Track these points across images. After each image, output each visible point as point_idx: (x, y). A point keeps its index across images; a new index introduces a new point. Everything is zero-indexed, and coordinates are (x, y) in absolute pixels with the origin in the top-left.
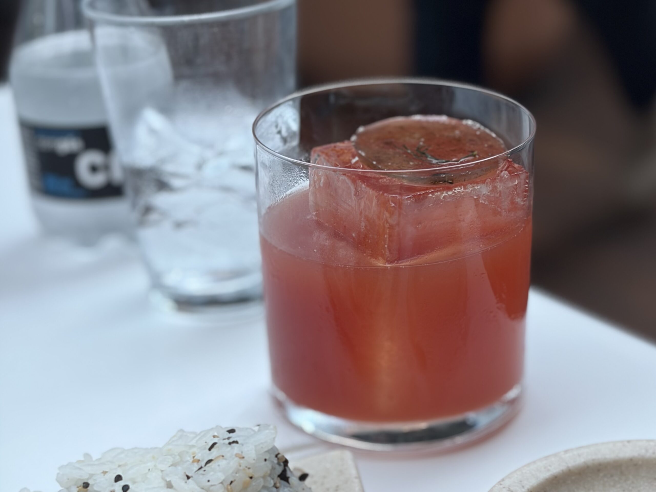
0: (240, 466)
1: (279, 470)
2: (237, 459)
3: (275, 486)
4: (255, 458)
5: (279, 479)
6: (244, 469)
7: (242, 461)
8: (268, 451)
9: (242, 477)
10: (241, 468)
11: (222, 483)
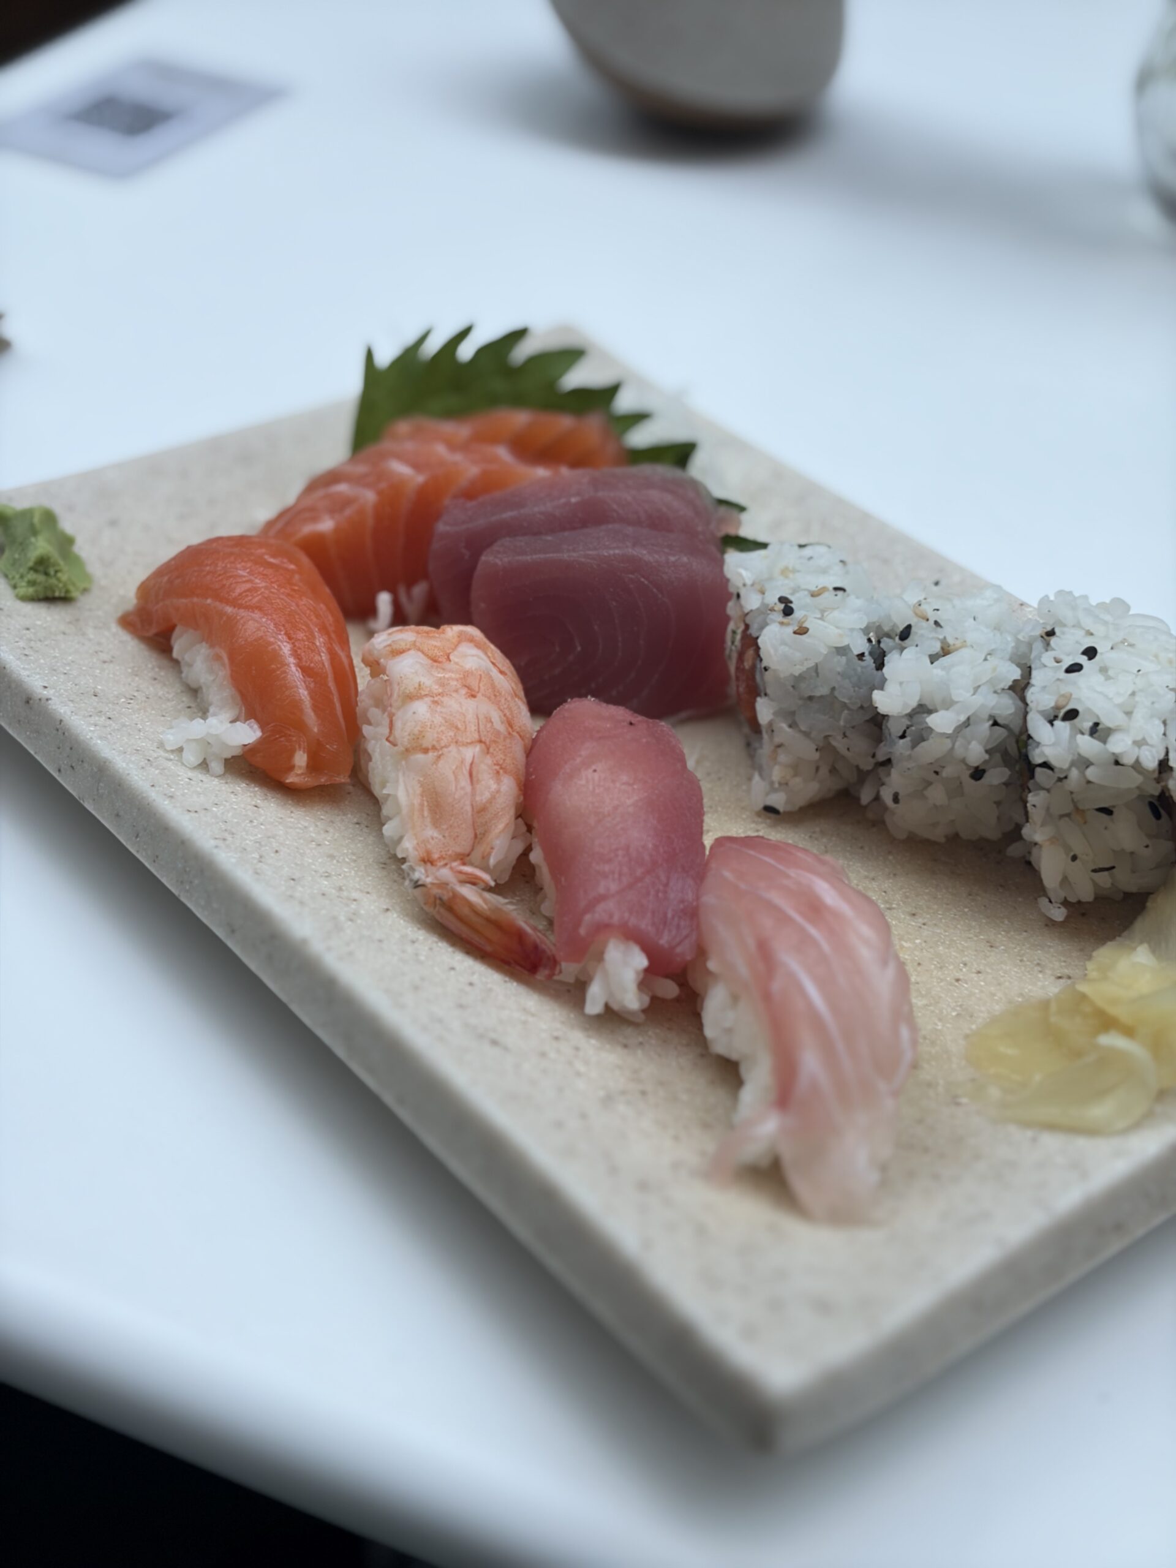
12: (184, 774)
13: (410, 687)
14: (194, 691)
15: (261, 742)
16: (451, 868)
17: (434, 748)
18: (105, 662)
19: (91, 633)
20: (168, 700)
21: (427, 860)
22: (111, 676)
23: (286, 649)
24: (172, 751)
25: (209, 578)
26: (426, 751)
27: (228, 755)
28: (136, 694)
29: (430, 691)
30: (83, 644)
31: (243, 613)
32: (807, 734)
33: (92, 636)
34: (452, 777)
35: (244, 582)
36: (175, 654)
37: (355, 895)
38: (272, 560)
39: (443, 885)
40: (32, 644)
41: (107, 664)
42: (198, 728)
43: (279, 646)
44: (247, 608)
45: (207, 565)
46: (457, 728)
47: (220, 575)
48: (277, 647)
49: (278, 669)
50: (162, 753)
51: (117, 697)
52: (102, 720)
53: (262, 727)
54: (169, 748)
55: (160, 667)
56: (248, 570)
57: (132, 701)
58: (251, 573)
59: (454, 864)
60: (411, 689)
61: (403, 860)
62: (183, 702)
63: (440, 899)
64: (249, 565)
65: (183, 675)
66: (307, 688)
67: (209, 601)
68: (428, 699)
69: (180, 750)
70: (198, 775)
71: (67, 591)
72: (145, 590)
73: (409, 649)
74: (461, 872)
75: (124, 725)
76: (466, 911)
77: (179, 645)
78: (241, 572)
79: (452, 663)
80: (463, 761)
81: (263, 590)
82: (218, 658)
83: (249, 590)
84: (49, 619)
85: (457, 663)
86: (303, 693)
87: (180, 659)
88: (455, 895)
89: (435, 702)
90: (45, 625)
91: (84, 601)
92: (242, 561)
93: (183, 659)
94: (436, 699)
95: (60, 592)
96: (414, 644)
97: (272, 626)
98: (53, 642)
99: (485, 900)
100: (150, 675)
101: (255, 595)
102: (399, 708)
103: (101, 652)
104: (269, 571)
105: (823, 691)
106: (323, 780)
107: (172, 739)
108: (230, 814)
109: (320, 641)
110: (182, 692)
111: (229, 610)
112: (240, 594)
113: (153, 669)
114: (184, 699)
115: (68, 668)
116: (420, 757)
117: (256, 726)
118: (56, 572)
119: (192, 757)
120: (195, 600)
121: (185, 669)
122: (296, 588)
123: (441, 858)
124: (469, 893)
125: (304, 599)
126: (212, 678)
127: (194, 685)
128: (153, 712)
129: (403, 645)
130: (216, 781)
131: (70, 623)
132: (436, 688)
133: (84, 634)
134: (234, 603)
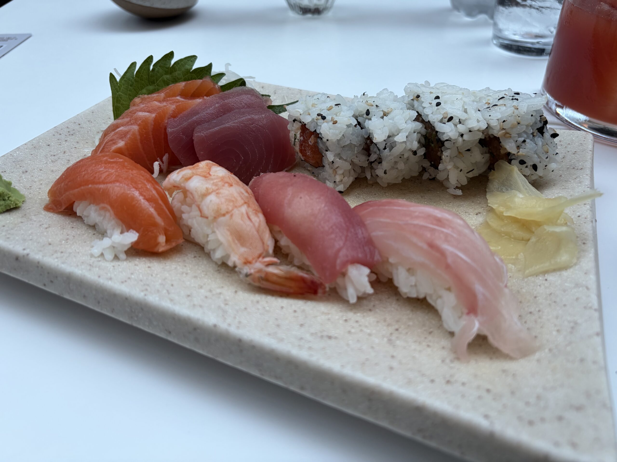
0: (513, 113)
1: (540, 125)
2: (513, 108)
3: (533, 134)
4: (525, 112)
5: (537, 131)
6: (515, 116)
7: (516, 111)
8: (536, 111)
9: (512, 121)
10: (514, 115)
11: (498, 120)
12: (109, 265)
13: (203, 190)
14: (93, 227)
15: (139, 238)
16: (260, 262)
17: (227, 213)
18: (46, 228)
19: (34, 218)
20: (83, 234)
21: (247, 262)
22: (53, 233)
23: (137, 194)
24: (99, 257)
25: (86, 176)
26: (224, 215)
27: (126, 249)
28: (68, 237)
29: (213, 190)
30: (33, 224)
31: (109, 185)
32: (346, 160)
33: (35, 219)
34: (241, 222)
35: (104, 173)
36: (78, 214)
37: (219, 291)
38: (112, 160)
39: (260, 271)
40: (9, 232)
41: (48, 229)
42: (106, 242)
43: (133, 194)
44: (110, 182)
45: (82, 172)
46: (233, 201)
47: (91, 174)
48: (132, 195)
49: (137, 203)
50: (93, 259)
51: (60, 241)
52: (59, 254)
53: (137, 231)
54: (96, 256)
55: (72, 222)
56: (103, 167)
57: (68, 241)
58: (105, 168)
59: (260, 259)
60: (204, 191)
61: (235, 267)
62: (90, 233)
63: (261, 277)
64: (103, 165)
65: (85, 222)
66: (153, 207)
67: (90, 186)
68: (214, 193)
69: (102, 255)
70: (116, 263)
71: (16, 204)
72: (53, 193)
73: (193, 176)
74: (265, 262)
75: (70, 253)
76: (275, 278)
77: (79, 209)
78: (101, 169)
79: (212, 176)
80: (242, 214)
81: (115, 173)
82: (103, 208)
83: (108, 175)
84: (12, 218)
85: (214, 175)
86: (152, 210)
87: (81, 215)
88: (267, 273)
89: (217, 193)
90: (11, 222)
91: (24, 206)
92: (99, 164)
93: (83, 215)
94: (217, 192)
95: (13, 206)
96: (193, 173)
97: (126, 187)
98: (19, 228)
99: (281, 270)
100: (69, 226)
101: (112, 176)
102: (201, 201)
103: (43, 224)
104: (114, 165)
105: (348, 142)
106: (174, 244)
107: (96, 251)
108: (141, 276)
109: (149, 186)
110: (87, 229)
111: (102, 186)
112: (105, 178)
113: (69, 224)
114: (90, 231)
115: (31, 237)
116: (222, 219)
117: (135, 232)
118: (9, 197)
119: (109, 256)
120: (82, 188)
121: (86, 219)
122: (128, 168)
123: (253, 259)
124: (272, 270)
125: (134, 171)
126: (102, 218)
127: (92, 224)
128: (80, 242)
129: (189, 176)
130: (125, 263)
131: (23, 217)
132: (214, 188)
133: (31, 220)
134: (103, 183)
